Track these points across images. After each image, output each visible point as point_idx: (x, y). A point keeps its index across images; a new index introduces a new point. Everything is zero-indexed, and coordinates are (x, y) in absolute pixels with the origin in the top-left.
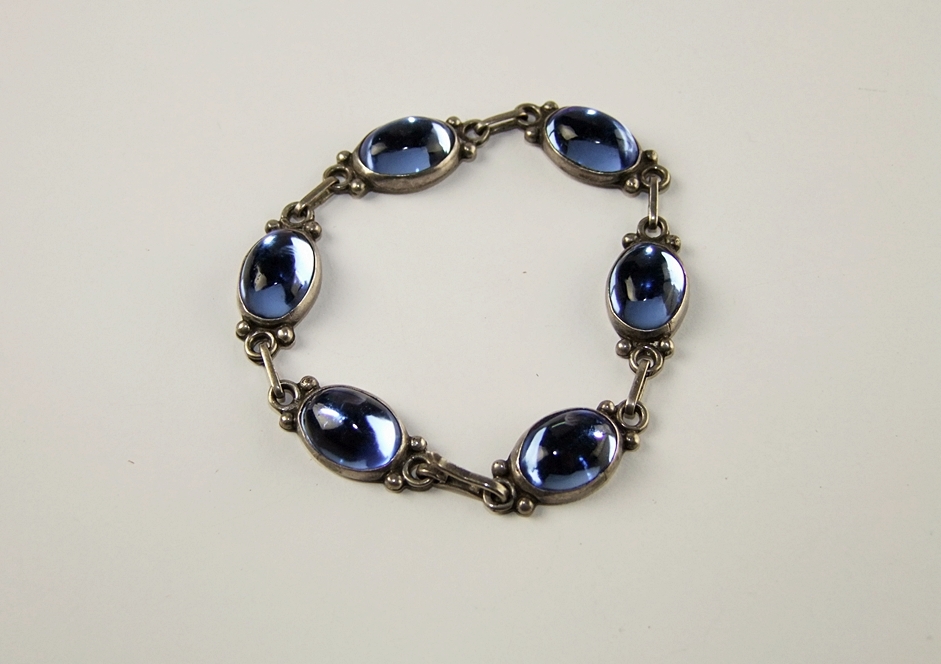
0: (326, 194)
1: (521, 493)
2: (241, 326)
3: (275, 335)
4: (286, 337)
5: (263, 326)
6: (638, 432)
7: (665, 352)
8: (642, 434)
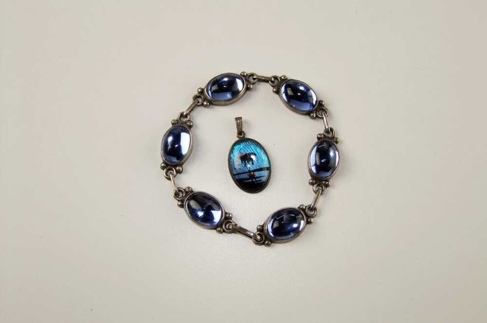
0: (194, 107)
1: (266, 239)
2: (163, 165)
3: (175, 169)
4: (180, 170)
5: (171, 166)
6: (313, 217)
7: (327, 186)
8: (314, 218)
